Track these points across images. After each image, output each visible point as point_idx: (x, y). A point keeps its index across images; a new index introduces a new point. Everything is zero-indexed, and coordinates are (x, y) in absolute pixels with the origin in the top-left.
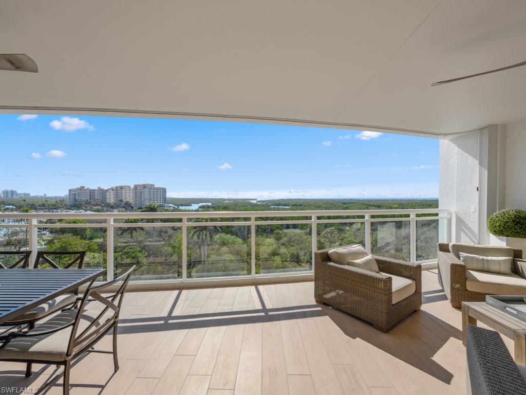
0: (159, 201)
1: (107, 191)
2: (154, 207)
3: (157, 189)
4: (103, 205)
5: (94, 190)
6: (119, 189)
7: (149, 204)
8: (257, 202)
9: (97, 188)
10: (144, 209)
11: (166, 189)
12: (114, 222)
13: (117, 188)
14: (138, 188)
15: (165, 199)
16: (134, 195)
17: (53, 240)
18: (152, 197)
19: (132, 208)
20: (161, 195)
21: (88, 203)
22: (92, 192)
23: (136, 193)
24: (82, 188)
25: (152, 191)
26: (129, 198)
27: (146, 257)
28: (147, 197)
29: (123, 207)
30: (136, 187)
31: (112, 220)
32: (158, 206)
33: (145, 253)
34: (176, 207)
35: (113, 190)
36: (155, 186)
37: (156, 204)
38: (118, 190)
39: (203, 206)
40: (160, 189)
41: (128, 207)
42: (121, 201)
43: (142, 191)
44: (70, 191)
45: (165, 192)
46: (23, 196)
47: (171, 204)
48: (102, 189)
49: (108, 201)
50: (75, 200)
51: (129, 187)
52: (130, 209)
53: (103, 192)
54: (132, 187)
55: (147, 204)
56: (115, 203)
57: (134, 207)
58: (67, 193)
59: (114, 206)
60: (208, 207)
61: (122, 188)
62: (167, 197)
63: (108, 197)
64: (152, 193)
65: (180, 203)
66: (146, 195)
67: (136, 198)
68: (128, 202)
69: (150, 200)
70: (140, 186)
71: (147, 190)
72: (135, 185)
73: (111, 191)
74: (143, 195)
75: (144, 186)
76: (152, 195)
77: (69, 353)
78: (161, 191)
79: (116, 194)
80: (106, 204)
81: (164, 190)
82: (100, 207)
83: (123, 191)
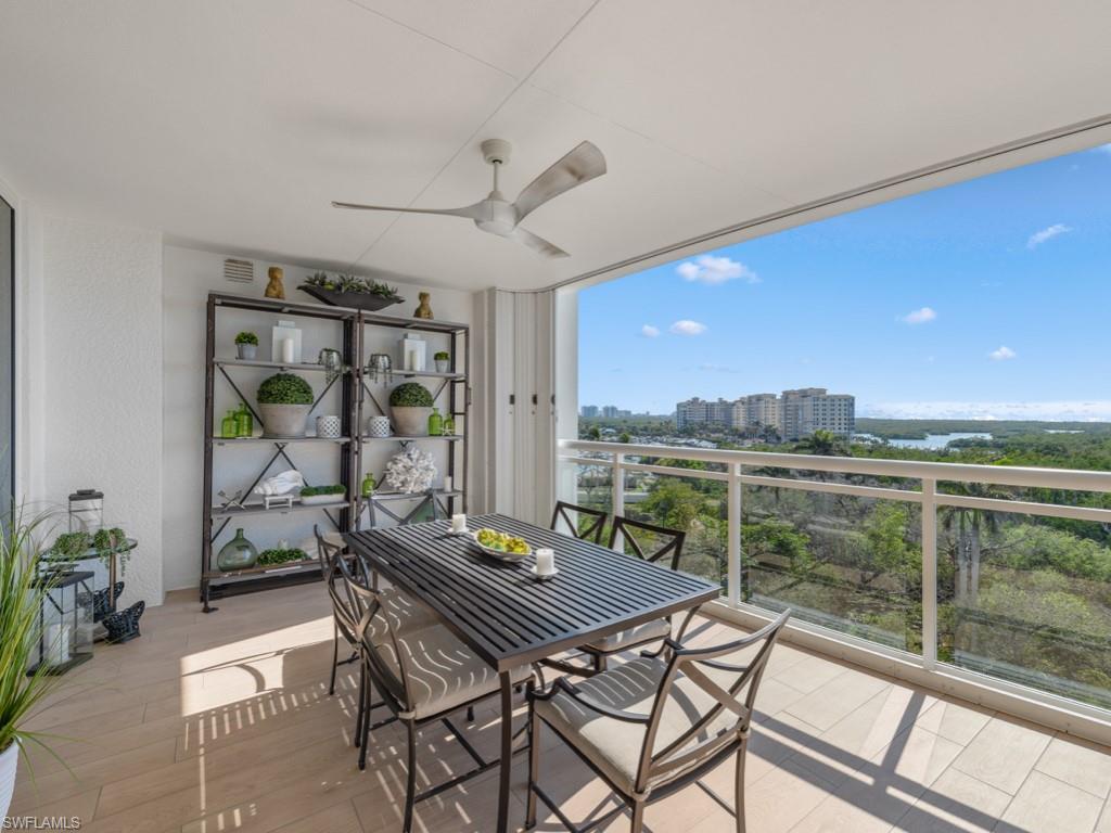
0: (837, 426)
1: (733, 404)
2: (825, 440)
3: (833, 399)
4: (726, 431)
5: (713, 405)
6: (754, 400)
7: (813, 432)
9: (716, 401)
10: (801, 443)
11: (853, 399)
12: (742, 473)
13: (750, 398)
14: (791, 397)
15: (851, 422)
16: (783, 413)
17: (656, 485)
18: (820, 417)
19: (779, 438)
20: (842, 412)
21: (703, 427)
22: (709, 407)
23: (786, 409)
24: (696, 399)
25: (820, 403)
26: (773, 418)
27: (807, 545)
28: (810, 417)
29: (760, 437)
30: (786, 395)
31: (739, 466)
32: (836, 439)
33: (804, 537)
34: (880, 441)
35: (743, 403)
36: (828, 393)
37: (830, 432)
38: (753, 402)
39: (961, 441)
40: (840, 398)
41: (770, 437)
42: (757, 423)
43: (800, 404)
44: (679, 406)
45: (852, 405)
46: (624, 415)
47: (868, 432)
48: (725, 402)
49: (735, 424)
50: (686, 422)
51: (773, 396)
52: (775, 440)
53: (726, 407)
54: (778, 397)
55: (810, 431)
56: (747, 429)
57: (783, 437)
58: (675, 409)
59: (744, 434)
60: (982, 444)
61: (759, 398)
62: (856, 417)
63: (735, 416)
64: (821, 408)
65: (890, 431)
66: (807, 413)
67: (786, 419)
68: (771, 426)
69: (816, 423)
70: (793, 393)
71: (808, 402)
72: (784, 393)
73: (740, 405)
74: (800, 412)
75: (804, 394)
76: (821, 412)
77: (640, 786)
78: (843, 403)
79: (749, 411)
80: (732, 430)
81: (849, 402)
82: (721, 435)
83: (762, 404)
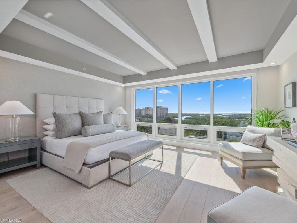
3: (164, 108)
8: (222, 116)
11: (168, 108)
13: (146, 108)
20: (166, 112)
25: (161, 109)
26: (151, 113)
39: (187, 118)
41: (150, 118)
42: (147, 114)
45: (168, 110)
48: (140, 109)
49: (142, 114)
54: (152, 108)
56: (145, 115)
59: (145, 117)
61: (148, 108)
62: (168, 113)
63: (142, 112)
68: (151, 115)
69: (160, 114)
71: (159, 109)
73: (143, 110)
76: (161, 111)
78: (166, 109)
79: (146, 111)
80: (142, 116)
81: (167, 109)
82: (139, 117)
83: (148, 110)
